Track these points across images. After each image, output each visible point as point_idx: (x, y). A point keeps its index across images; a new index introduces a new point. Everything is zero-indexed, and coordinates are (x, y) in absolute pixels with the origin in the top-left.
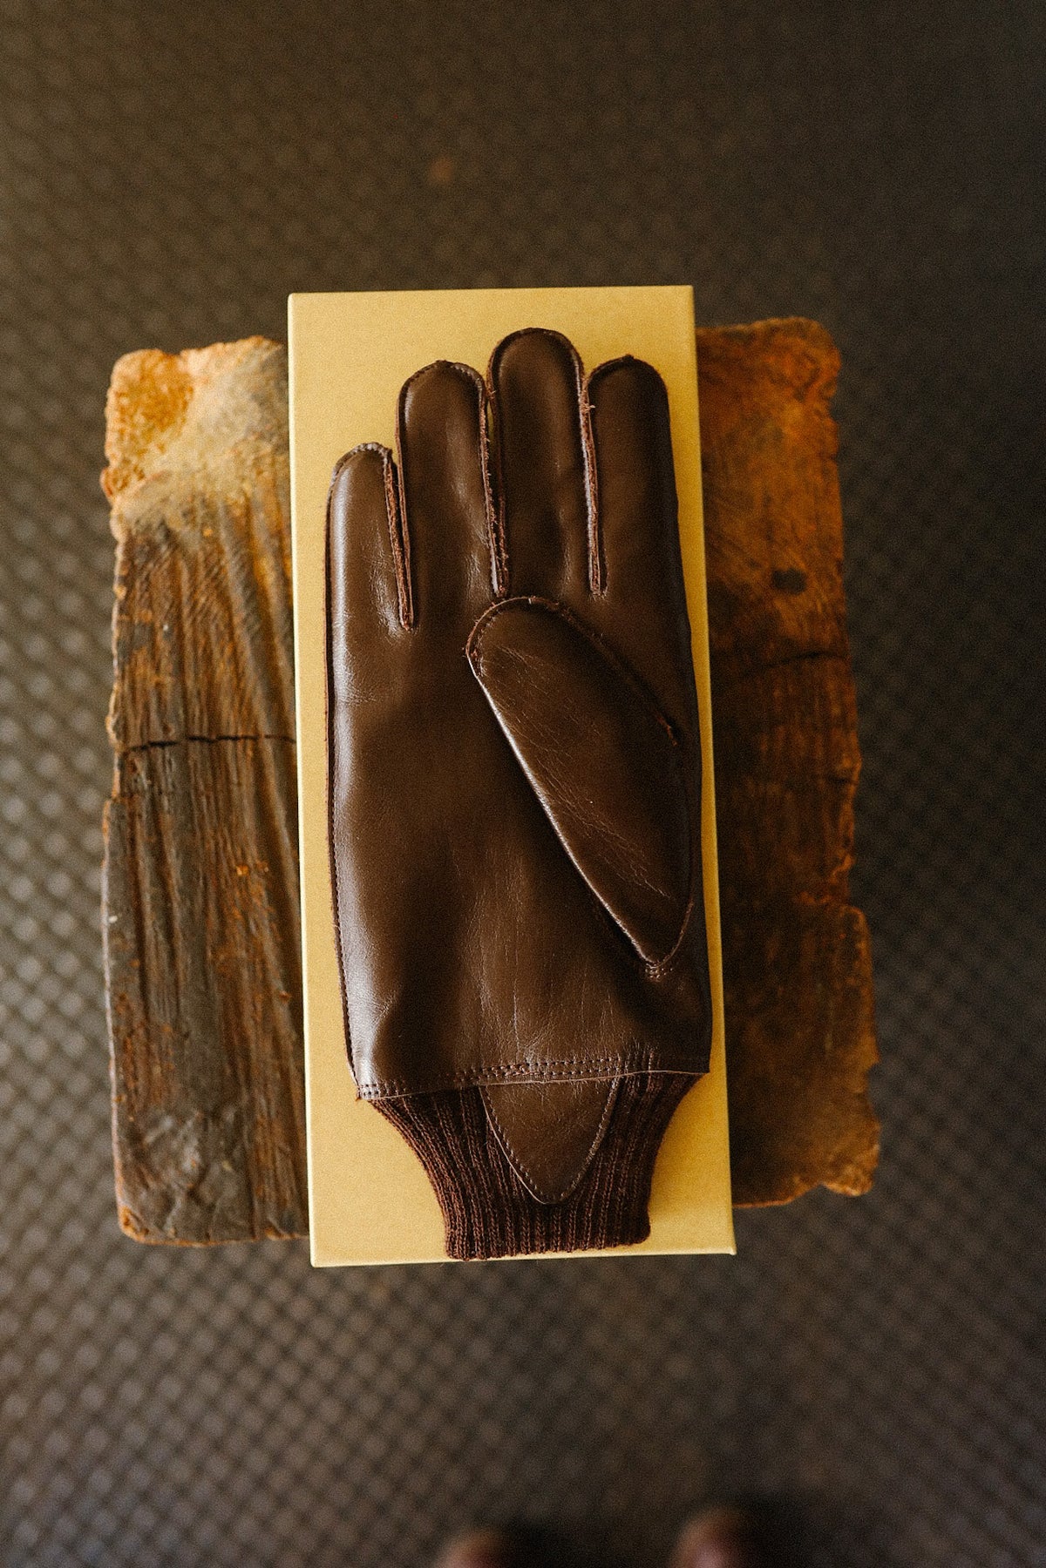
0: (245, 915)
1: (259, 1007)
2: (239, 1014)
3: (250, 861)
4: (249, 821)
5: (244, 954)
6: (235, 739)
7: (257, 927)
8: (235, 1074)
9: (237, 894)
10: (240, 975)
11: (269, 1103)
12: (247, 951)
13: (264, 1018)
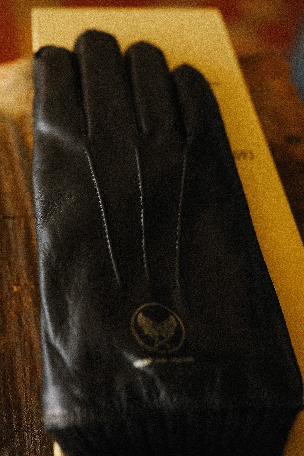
0: (19, 314)
1: (28, 373)
2: (14, 380)
3: (22, 283)
4: (21, 259)
5: (18, 339)
6: (14, 218)
7: (26, 321)
8: (10, 423)
9: (14, 302)
10: (15, 354)
11: (35, 441)
12: (20, 337)
13: (31, 381)
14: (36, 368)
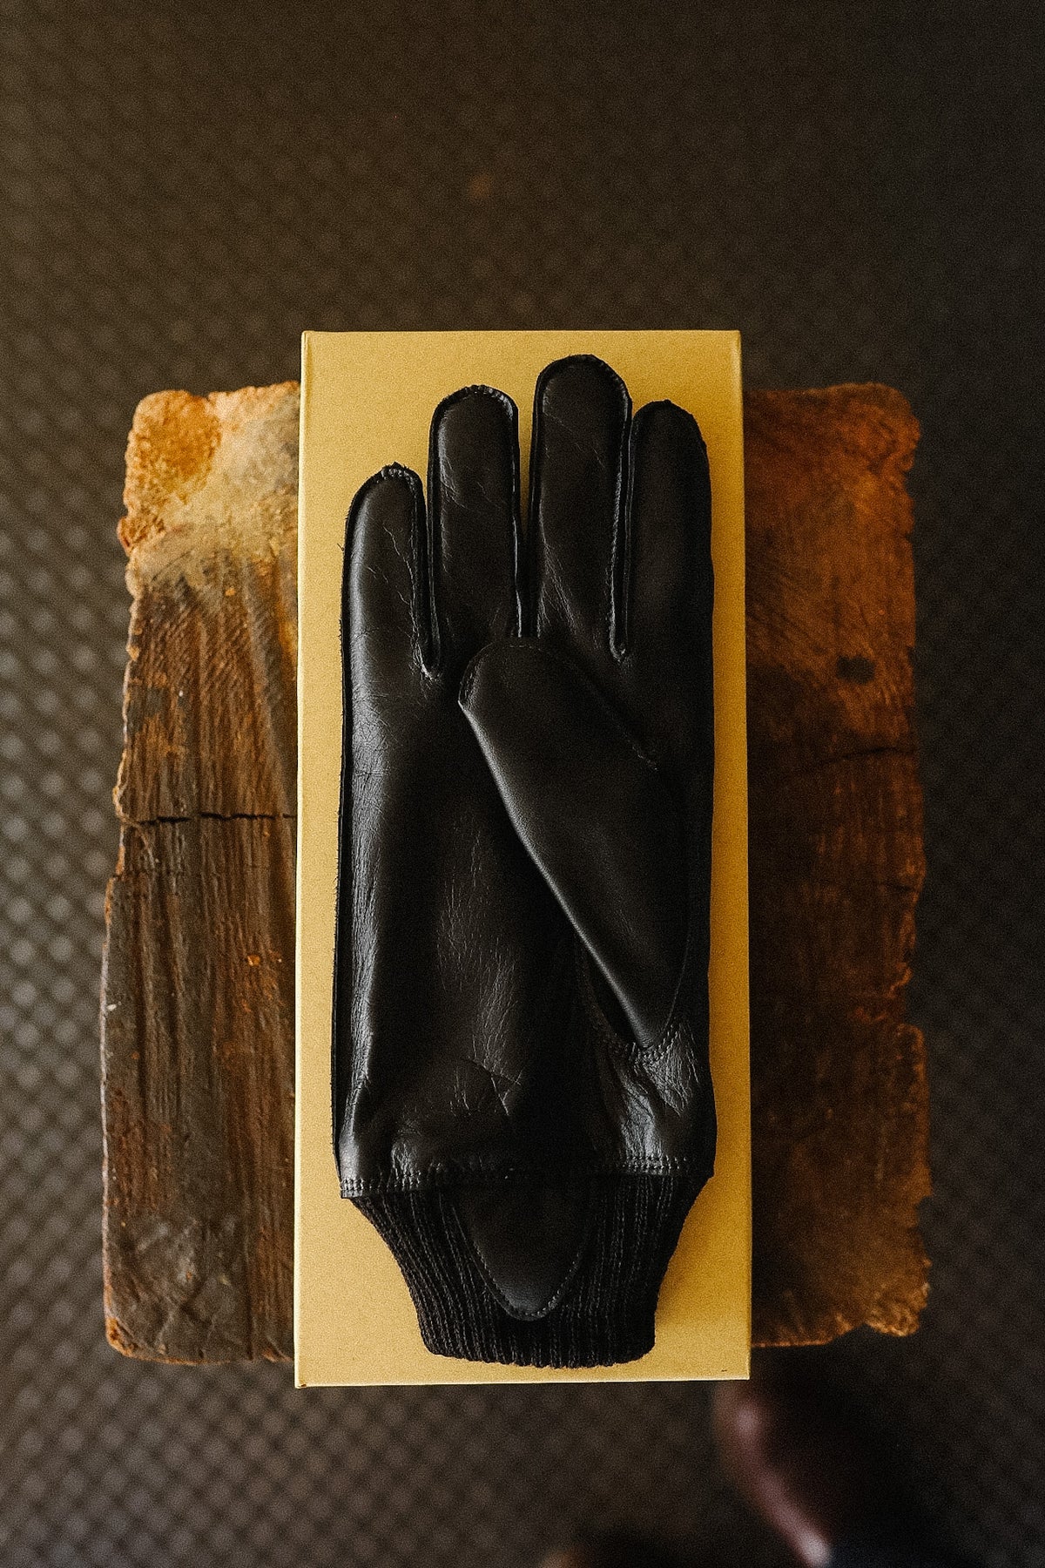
0: (254, 1008)
1: (266, 1110)
2: (244, 1116)
3: (262, 950)
4: (263, 908)
5: (252, 1051)
6: (252, 817)
7: (268, 1022)
8: (237, 1181)
9: (248, 985)
10: (247, 1074)
11: (272, 1211)
12: (256, 1049)
13: (271, 1121)
14: (279, 1104)
